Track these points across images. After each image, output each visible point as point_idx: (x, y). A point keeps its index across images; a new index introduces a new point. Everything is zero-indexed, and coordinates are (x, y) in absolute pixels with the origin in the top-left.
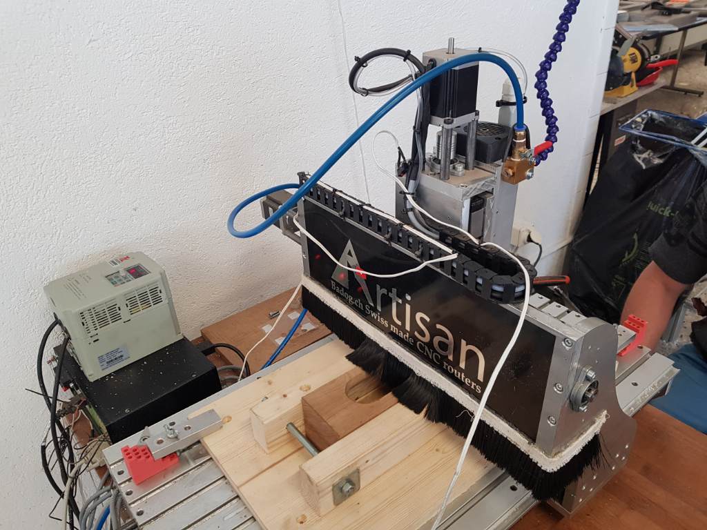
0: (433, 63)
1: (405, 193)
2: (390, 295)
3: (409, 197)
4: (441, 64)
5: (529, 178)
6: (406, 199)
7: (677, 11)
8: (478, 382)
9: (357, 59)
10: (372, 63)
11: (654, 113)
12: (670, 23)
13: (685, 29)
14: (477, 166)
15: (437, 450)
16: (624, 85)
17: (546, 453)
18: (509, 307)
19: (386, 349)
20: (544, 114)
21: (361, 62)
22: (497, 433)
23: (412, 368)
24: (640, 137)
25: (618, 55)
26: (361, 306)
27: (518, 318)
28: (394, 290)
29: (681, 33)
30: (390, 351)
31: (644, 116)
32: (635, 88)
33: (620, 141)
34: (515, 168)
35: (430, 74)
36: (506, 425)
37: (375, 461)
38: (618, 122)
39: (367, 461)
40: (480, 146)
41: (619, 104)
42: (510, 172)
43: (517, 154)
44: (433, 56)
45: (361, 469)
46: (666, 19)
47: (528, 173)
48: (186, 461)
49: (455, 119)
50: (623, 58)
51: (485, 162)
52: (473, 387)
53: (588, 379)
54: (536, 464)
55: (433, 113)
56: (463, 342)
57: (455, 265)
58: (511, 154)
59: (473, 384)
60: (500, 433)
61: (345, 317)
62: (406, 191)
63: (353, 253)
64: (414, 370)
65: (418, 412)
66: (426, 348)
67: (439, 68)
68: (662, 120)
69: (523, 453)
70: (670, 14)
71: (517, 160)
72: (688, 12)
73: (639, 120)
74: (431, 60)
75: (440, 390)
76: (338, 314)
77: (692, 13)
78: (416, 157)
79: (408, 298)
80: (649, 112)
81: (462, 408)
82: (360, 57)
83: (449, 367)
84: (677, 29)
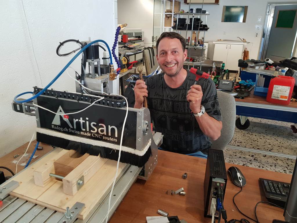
0: (86, 43)
1: (81, 85)
2: (80, 121)
3: (82, 86)
4: (89, 43)
5: (116, 79)
6: (81, 87)
7: (132, 48)
8: (116, 138)
9: (60, 43)
10: (65, 44)
11: (135, 76)
12: (131, 52)
13: (135, 54)
14: (101, 75)
15: (105, 168)
16: (124, 68)
17: (140, 151)
18: (123, 108)
19: (80, 142)
20: (116, 61)
21: (62, 44)
22: (124, 152)
23: (91, 144)
24: (133, 82)
25: (120, 59)
26: (67, 130)
27: (126, 111)
28: (81, 118)
29: (134, 55)
30: (81, 142)
31: (132, 77)
32: (127, 70)
33: (126, 87)
34: (112, 76)
35: (85, 47)
36: (127, 148)
37: (88, 173)
38: (124, 81)
39: (85, 173)
40: (102, 69)
41: (124, 75)
42: (111, 76)
43: (112, 71)
44: (85, 42)
45: (84, 176)
46: (129, 51)
47: (115, 78)
48: (6, 203)
49: (95, 60)
50: (122, 60)
51: (104, 74)
52: (114, 141)
53: (146, 124)
54: (137, 155)
55: (87, 59)
56: (109, 126)
57: (104, 101)
58: (110, 72)
59: (114, 139)
60: (125, 151)
61: (59, 137)
62: (81, 84)
63: (62, 110)
64: (92, 144)
65: (97, 155)
66: (96, 135)
67: (88, 45)
68: (138, 77)
69: (133, 154)
70: (130, 50)
71: (112, 73)
72: (135, 49)
73: (131, 78)
74: (85, 43)
75: (103, 147)
76: (57, 137)
77: (136, 49)
78: (83, 73)
79: (87, 119)
80: (134, 76)
81: (111, 149)
82: (61, 42)
83: (105, 138)
84: (133, 54)
